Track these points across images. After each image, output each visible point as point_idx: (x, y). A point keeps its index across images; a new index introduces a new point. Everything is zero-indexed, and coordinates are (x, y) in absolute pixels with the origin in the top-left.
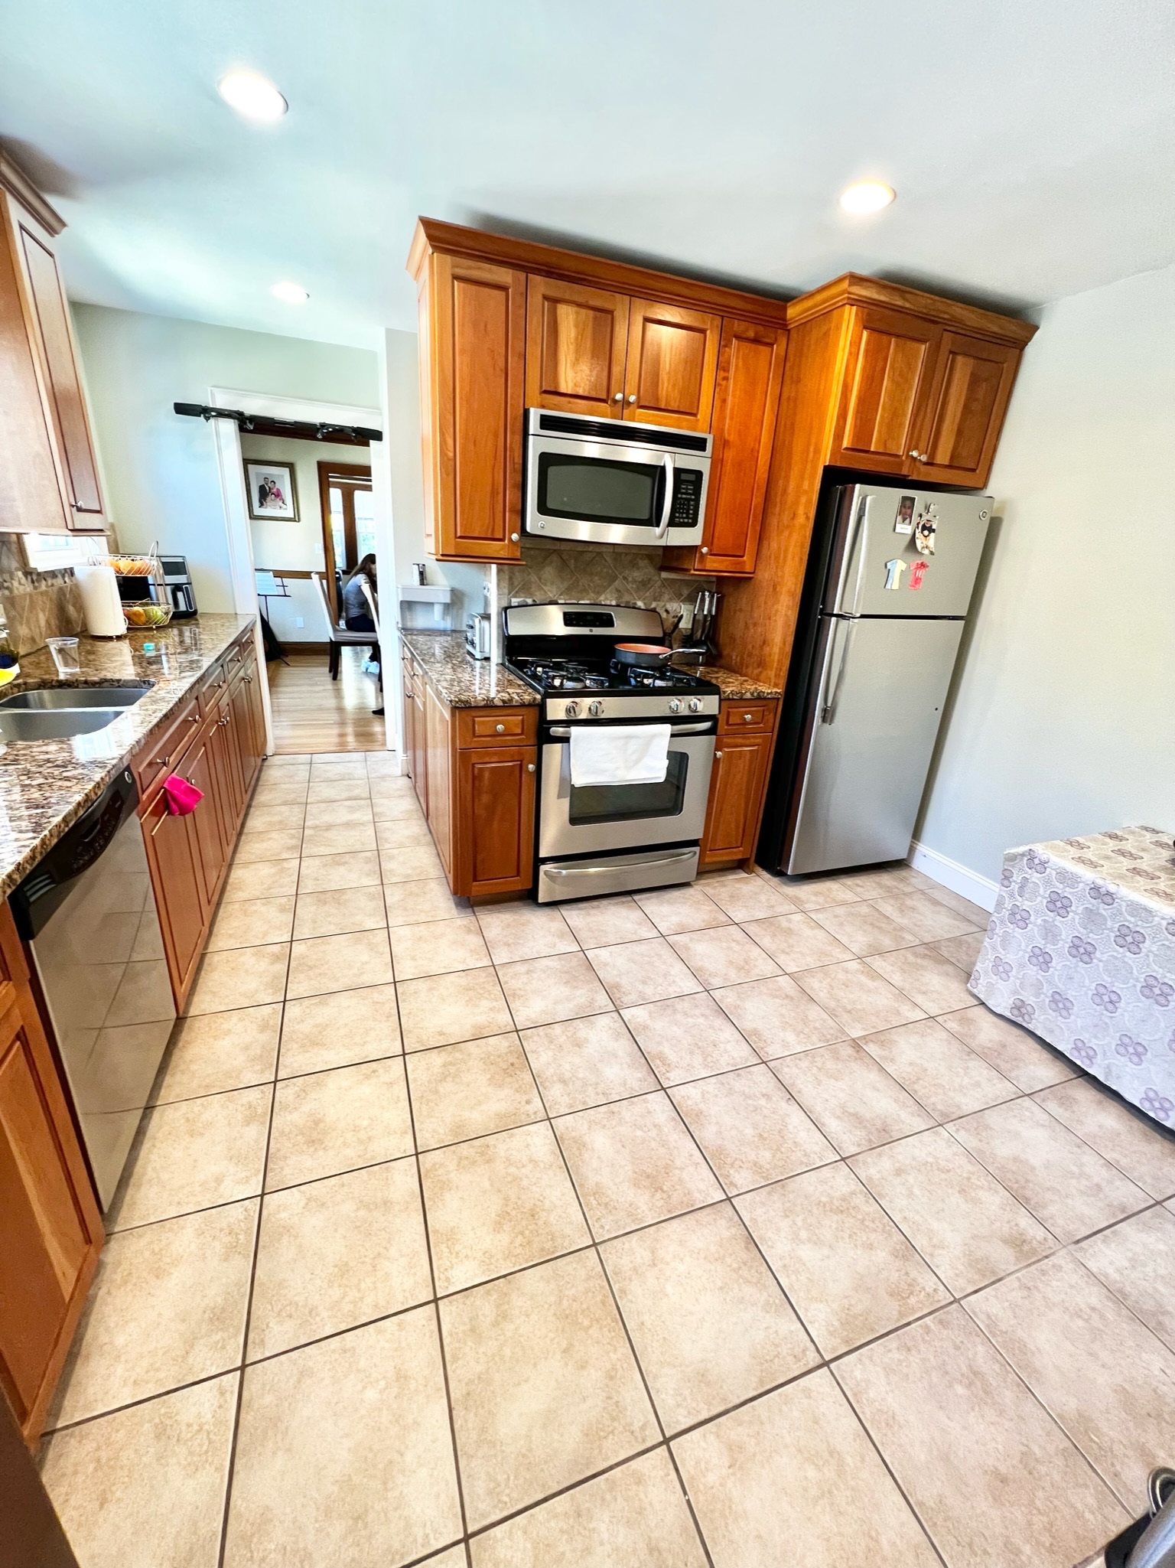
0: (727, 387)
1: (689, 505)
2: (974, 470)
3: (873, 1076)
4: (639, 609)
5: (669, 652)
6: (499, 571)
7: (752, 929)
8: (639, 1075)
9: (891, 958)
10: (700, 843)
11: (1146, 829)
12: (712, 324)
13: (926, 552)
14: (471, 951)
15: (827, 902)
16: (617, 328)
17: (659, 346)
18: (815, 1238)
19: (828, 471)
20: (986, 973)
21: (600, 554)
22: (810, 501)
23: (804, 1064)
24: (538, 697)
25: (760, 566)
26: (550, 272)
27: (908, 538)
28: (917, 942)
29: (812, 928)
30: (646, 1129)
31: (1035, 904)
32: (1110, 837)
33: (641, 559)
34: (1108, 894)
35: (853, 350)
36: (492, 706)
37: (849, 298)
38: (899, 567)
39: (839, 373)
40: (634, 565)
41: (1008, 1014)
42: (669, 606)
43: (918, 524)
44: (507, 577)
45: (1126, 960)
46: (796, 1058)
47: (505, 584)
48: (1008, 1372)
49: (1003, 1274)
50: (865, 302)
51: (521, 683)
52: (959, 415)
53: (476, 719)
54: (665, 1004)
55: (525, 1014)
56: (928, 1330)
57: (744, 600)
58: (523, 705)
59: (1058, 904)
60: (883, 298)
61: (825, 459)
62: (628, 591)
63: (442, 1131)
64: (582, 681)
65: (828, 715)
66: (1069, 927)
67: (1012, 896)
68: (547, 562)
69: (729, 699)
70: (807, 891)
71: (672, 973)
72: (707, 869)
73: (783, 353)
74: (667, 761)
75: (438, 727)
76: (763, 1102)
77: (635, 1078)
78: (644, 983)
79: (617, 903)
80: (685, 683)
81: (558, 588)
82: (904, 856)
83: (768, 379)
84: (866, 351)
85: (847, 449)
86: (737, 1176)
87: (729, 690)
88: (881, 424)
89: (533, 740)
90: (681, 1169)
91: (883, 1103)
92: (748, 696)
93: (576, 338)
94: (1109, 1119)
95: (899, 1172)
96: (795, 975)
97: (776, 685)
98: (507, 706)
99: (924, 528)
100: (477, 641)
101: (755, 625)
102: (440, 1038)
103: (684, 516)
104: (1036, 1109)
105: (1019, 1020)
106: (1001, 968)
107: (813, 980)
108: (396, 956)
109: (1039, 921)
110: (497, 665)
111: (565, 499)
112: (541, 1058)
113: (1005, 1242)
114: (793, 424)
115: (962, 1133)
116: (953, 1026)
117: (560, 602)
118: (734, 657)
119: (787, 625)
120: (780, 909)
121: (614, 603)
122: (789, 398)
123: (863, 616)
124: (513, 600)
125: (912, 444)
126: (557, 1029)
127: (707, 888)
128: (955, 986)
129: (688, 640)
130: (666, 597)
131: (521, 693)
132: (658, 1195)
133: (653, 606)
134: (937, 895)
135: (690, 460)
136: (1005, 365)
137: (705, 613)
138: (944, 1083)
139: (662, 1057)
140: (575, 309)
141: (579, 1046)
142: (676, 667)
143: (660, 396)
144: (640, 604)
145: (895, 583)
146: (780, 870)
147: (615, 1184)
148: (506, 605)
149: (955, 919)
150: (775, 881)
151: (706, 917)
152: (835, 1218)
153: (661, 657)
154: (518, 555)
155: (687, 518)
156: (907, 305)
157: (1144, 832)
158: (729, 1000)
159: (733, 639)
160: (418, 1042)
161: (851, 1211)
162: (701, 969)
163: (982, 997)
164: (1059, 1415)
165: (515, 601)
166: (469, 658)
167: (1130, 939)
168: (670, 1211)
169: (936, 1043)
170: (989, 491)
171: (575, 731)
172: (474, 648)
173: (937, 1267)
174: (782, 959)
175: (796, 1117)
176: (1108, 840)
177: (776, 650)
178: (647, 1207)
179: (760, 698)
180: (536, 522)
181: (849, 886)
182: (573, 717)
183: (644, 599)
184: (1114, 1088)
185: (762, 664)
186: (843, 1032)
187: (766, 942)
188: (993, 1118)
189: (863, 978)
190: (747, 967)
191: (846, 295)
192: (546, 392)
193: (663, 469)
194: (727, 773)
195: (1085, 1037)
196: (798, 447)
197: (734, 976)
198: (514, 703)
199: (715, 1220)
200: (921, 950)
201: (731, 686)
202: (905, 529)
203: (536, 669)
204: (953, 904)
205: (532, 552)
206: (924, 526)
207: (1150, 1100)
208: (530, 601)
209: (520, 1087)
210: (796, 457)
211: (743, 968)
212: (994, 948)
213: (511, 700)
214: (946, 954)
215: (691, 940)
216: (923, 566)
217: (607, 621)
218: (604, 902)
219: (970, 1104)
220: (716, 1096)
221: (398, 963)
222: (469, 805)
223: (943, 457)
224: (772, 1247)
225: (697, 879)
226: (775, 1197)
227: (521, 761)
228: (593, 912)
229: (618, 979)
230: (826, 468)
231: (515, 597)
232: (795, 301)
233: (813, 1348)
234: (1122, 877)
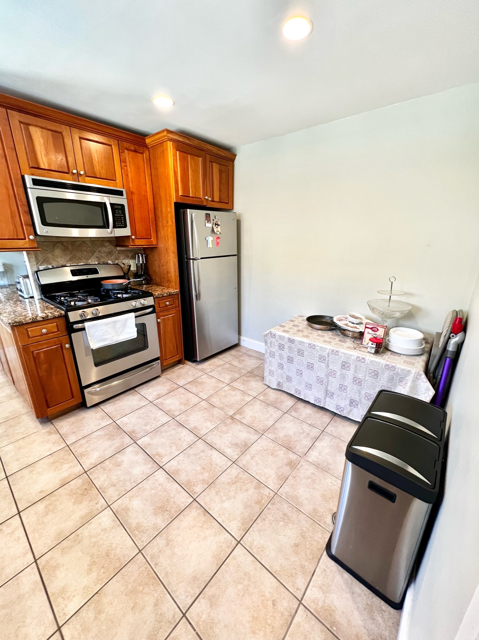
0: (127, 170)
1: (121, 219)
2: (228, 203)
3: (239, 427)
4: (110, 264)
5: (127, 281)
6: (28, 254)
7: (187, 387)
8: (149, 466)
9: (239, 381)
10: (160, 358)
11: (300, 316)
12: (114, 143)
13: (218, 233)
14: (53, 443)
15: (214, 367)
16: (66, 141)
17: (90, 150)
18: (228, 497)
19: (176, 204)
20: (267, 376)
21: (83, 242)
22: (172, 215)
23: (216, 432)
24: (63, 312)
25: (160, 242)
26: (20, 110)
27: (211, 228)
28: (246, 372)
29: (210, 379)
30: (156, 488)
31: (275, 349)
32: (291, 321)
33: (106, 242)
34: (293, 340)
35: (175, 158)
36: (36, 321)
37: (168, 138)
38: (210, 239)
39: (171, 167)
40: (103, 246)
41: (276, 388)
42: (124, 262)
43: (213, 223)
44: (34, 256)
45: (301, 359)
46: (212, 432)
47: (33, 259)
48: (293, 509)
49: (288, 476)
50: (174, 140)
51: (53, 307)
52: (218, 185)
53: (28, 329)
54: (156, 431)
55: (87, 463)
56: (269, 508)
57: (156, 256)
58: (55, 318)
59: (281, 347)
60: (181, 140)
61: (174, 200)
62: (102, 257)
63: (49, 541)
64: (86, 301)
65: (198, 297)
66: (286, 353)
67: (269, 348)
68: (55, 247)
69: (158, 297)
70: (206, 365)
71: (158, 416)
72: (166, 368)
73: (148, 157)
74: (136, 328)
75: (7, 337)
76: (202, 454)
77: (148, 468)
78: (146, 425)
79: (128, 395)
80: (138, 294)
81: (65, 259)
82: (237, 342)
83: (144, 167)
84: (180, 159)
85: (181, 196)
86: (197, 489)
87: (157, 294)
88: (191, 186)
89: (65, 333)
90: (174, 497)
91: (244, 435)
92: (165, 295)
93: (44, 143)
94: (308, 410)
95: (252, 458)
96: (207, 399)
97: (176, 289)
98: (45, 320)
99: (216, 224)
100: (23, 289)
101: (163, 266)
102: (40, 494)
103: (119, 222)
104: (289, 416)
105: (280, 388)
106: (271, 373)
107: (213, 398)
108: (5, 463)
109: (278, 354)
110: (38, 299)
111: (57, 218)
112: (100, 479)
113: (287, 465)
114: (159, 186)
115: (270, 434)
116: (262, 398)
117: (67, 265)
118: (157, 280)
119: (174, 265)
120: (197, 376)
121: (97, 263)
122: (155, 175)
123: (201, 258)
124: (40, 267)
125: (205, 194)
126: (107, 462)
127: (167, 375)
128: (260, 384)
129: (136, 275)
130: (122, 258)
131: (53, 311)
132: (165, 514)
133: (116, 262)
134: (250, 353)
135: (116, 200)
136: (229, 167)
137: (141, 263)
138: (262, 419)
139: (158, 454)
140: (40, 129)
141: (119, 466)
142: (133, 287)
143: (96, 172)
144: (110, 262)
145: (210, 245)
146: (195, 360)
147: (145, 519)
148: (36, 270)
149: (257, 360)
150: (194, 364)
151: (169, 388)
152: (234, 486)
153: (124, 284)
154: (36, 245)
155: (122, 224)
156: (191, 143)
157: (299, 317)
158: (183, 419)
159: (155, 272)
160: (27, 502)
161: (240, 480)
162: (169, 411)
163: (268, 384)
164: (309, 514)
165: (41, 268)
166: (21, 299)
167: (301, 353)
168: (171, 518)
169: (258, 406)
170: (235, 210)
171: (87, 324)
172: (23, 293)
173: (269, 485)
174: (201, 395)
175: (215, 453)
176: (290, 322)
177: (173, 274)
178: (160, 522)
179: (170, 295)
180: (41, 230)
181: (221, 358)
182: (84, 318)
183: (111, 260)
184: (307, 400)
185: (169, 281)
186: (227, 415)
187: (194, 390)
188: (278, 425)
189: (231, 392)
190: (188, 403)
191: (167, 137)
192: (32, 167)
193: (105, 204)
194: (164, 327)
195: (297, 387)
196: (163, 194)
197: (183, 408)
198: (49, 318)
199: (190, 511)
200: (248, 374)
201: (158, 291)
202: (209, 225)
203: (60, 298)
204: (255, 354)
205: (45, 243)
206: (215, 223)
207: (316, 400)
208: (50, 267)
209: (92, 498)
210: (163, 199)
211: (187, 404)
212: (268, 367)
213: (48, 316)
214: (256, 373)
215: (164, 399)
216: (218, 238)
217: (95, 271)
218: (122, 396)
219: (270, 423)
220: (183, 460)
221: (8, 466)
222: (35, 373)
223: (216, 199)
224: (214, 510)
225: (162, 373)
226: (212, 489)
227: (61, 344)
228: (117, 402)
229: (133, 428)
230: (175, 203)
231: (41, 265)
232: (149, 136)
233: (234, 539)
234: (295, 334)
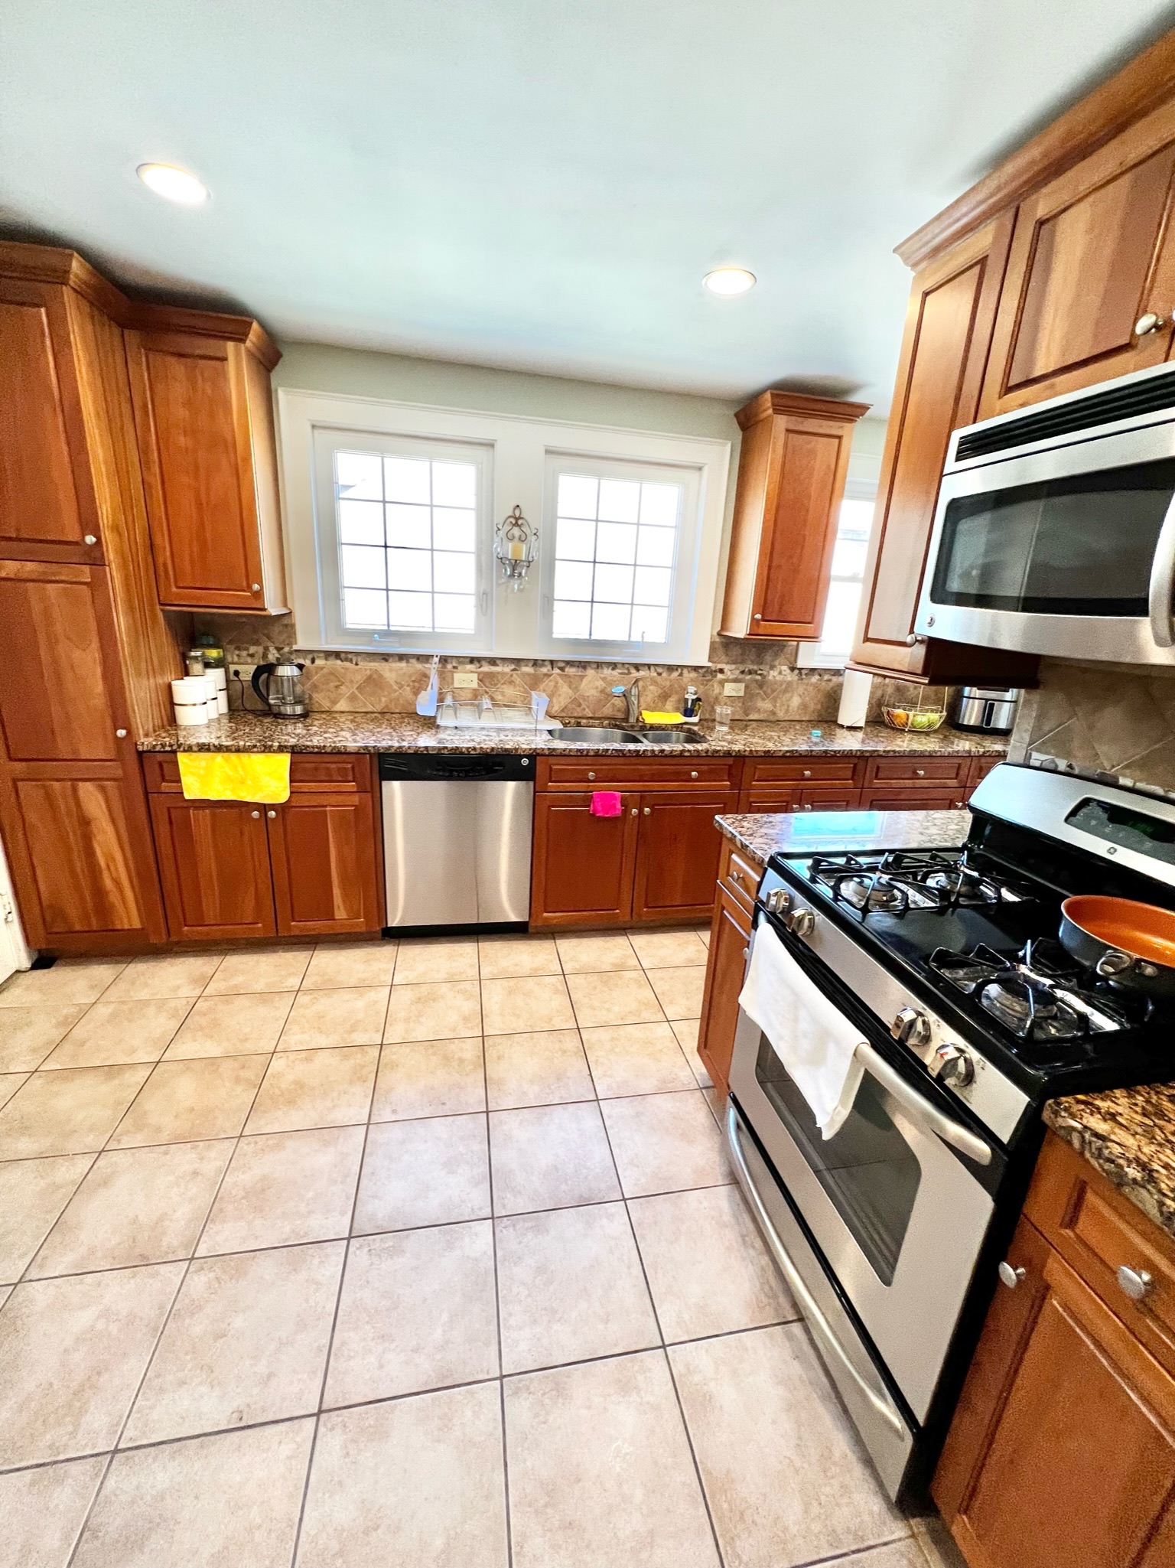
18: (89, 1336)
44: (1034, 714)
77: (383, 1210)
86: (205, 1280)
90: (250, 1223)
124: (1035, 755)
132: (242, 1193)
147: (275, 1161)
162: (561, 1386)
178: (240, 1181)
180: (925, 616)
192: (1011, 389)
199: (185, 1235)
